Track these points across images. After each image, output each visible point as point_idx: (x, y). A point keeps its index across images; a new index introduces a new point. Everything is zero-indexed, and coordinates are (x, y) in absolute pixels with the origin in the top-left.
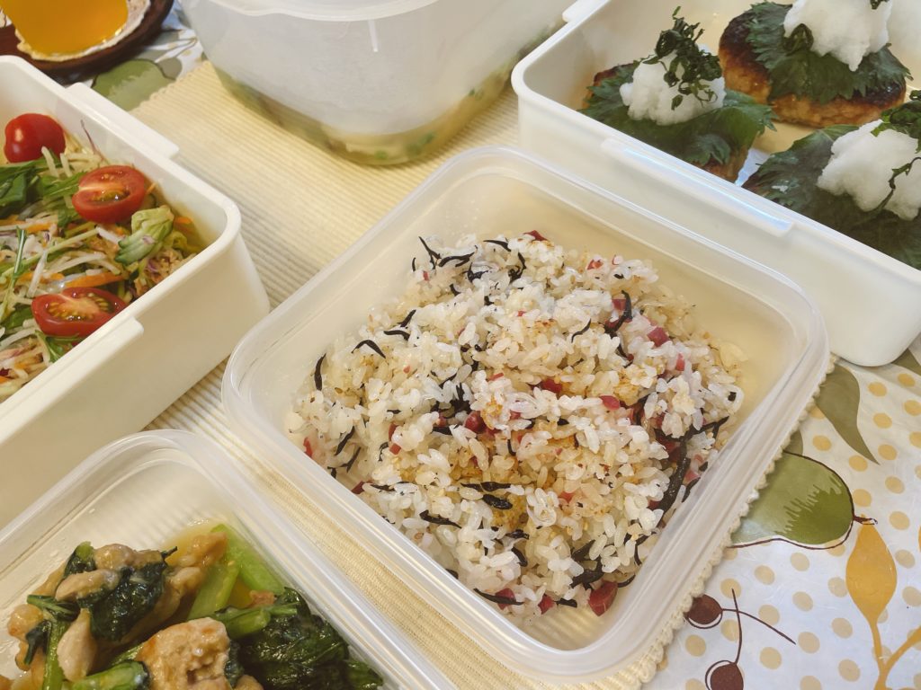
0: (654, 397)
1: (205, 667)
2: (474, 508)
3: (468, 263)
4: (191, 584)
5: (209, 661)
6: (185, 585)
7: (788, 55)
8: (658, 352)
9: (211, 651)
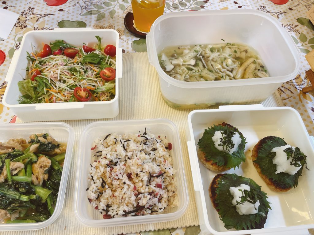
0: (143, 195)
1: (44, 167)
2: (99, 183)
3: (147, 140)
4: (58, 153)
5: (45, 167)
6: (57, 152)
7: (266, 156)
8: (154, 188)
9: (46, 166)
